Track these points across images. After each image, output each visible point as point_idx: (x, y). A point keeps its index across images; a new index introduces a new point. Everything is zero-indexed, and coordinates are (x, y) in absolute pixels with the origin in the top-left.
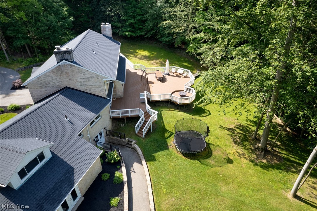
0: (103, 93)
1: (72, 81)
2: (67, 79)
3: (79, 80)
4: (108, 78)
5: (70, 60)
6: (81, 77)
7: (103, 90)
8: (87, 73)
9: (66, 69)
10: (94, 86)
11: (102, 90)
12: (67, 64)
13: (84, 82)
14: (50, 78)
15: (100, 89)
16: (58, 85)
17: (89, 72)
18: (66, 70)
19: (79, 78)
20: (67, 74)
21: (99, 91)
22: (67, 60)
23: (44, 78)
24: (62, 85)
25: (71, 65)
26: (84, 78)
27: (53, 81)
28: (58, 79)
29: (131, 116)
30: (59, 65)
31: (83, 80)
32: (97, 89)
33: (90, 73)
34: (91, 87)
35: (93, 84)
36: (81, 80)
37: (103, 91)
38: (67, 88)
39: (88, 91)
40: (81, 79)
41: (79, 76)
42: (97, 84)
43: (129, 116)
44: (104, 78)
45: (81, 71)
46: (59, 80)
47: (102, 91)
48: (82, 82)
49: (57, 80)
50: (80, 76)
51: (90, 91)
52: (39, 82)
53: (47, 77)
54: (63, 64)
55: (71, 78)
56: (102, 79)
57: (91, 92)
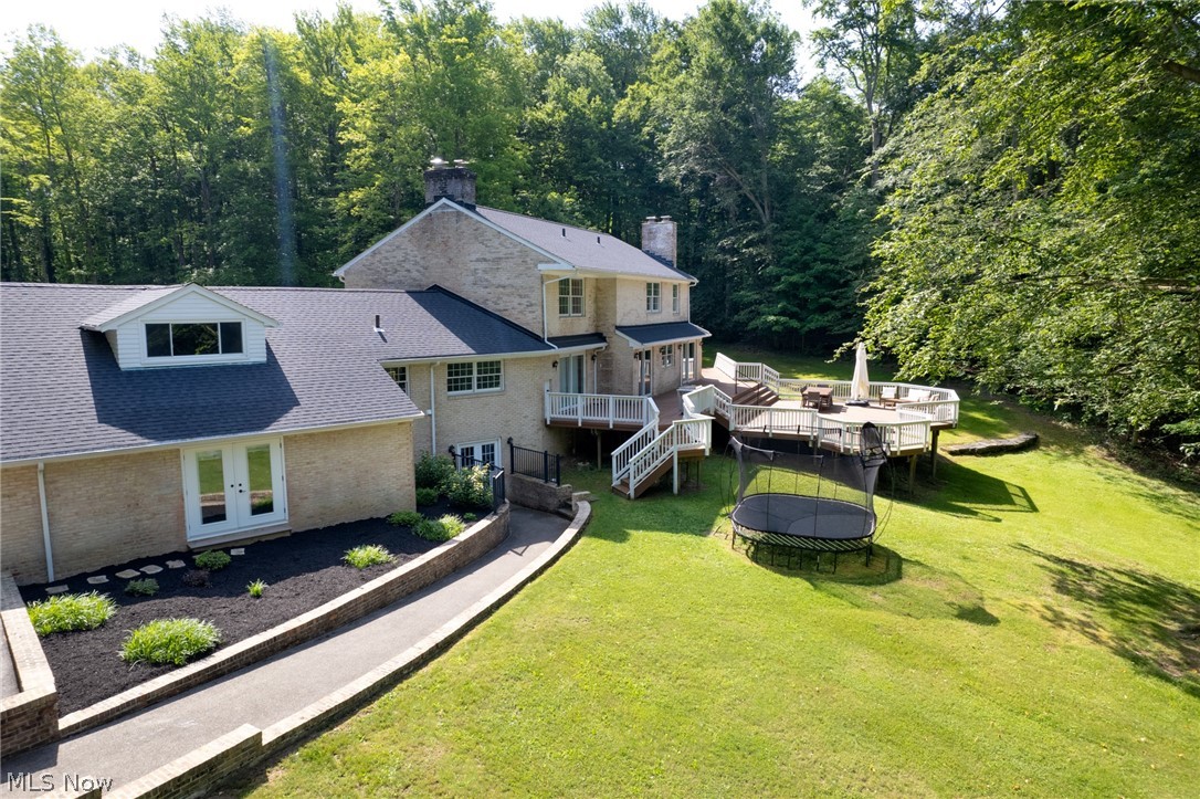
0: (534, 315)
1: (453, 266)
2: (442, 261)
3: (472, 266)
4: (555, 262)
5: (460, 199)
6: (478, 256)
7: (535, 304)
8: (496, 242)
9: (444, 228)
10: (508, 290)
11: (531, 305)
12: (450, 210)
13: (485, 271)
14: (400, 255)
15: (524, 301)
16: (415, 280)
17: (502, 238)
18: (444, 232)
19: (474, 257)
20: (445, 243)
21: (522, 307)
22: (451, 198)
23: (386, 255)
24: (428, 278)
25: (459, 214)
26: (485, 260)
27: (407, 266)
28: (418, 259)
29: (614, 425)
30: (430, 214)
31: (482, 266)
32: (517, 300)
33: (505, 240)
34: (501, 290)
35: (507, 282)
36: (477, 264)
37: (534, 308)
38: (436, 289)
39: (490, 307)
40: (478, 260)
41: (474, 252)
42: (519, 282)
43: (608, 425)
44: (541, 262)
45: (482, 235)
46: (422, 262)
47: (530, 309)
48: (480, 274)
49: (416, 263)
50: (476, 250)
51: (498, 307)
52: (372, 267)
53: (394, 250)
54: (439, 211)
55: (452, 256)
56: (536, 266)
57: (500, 311)
